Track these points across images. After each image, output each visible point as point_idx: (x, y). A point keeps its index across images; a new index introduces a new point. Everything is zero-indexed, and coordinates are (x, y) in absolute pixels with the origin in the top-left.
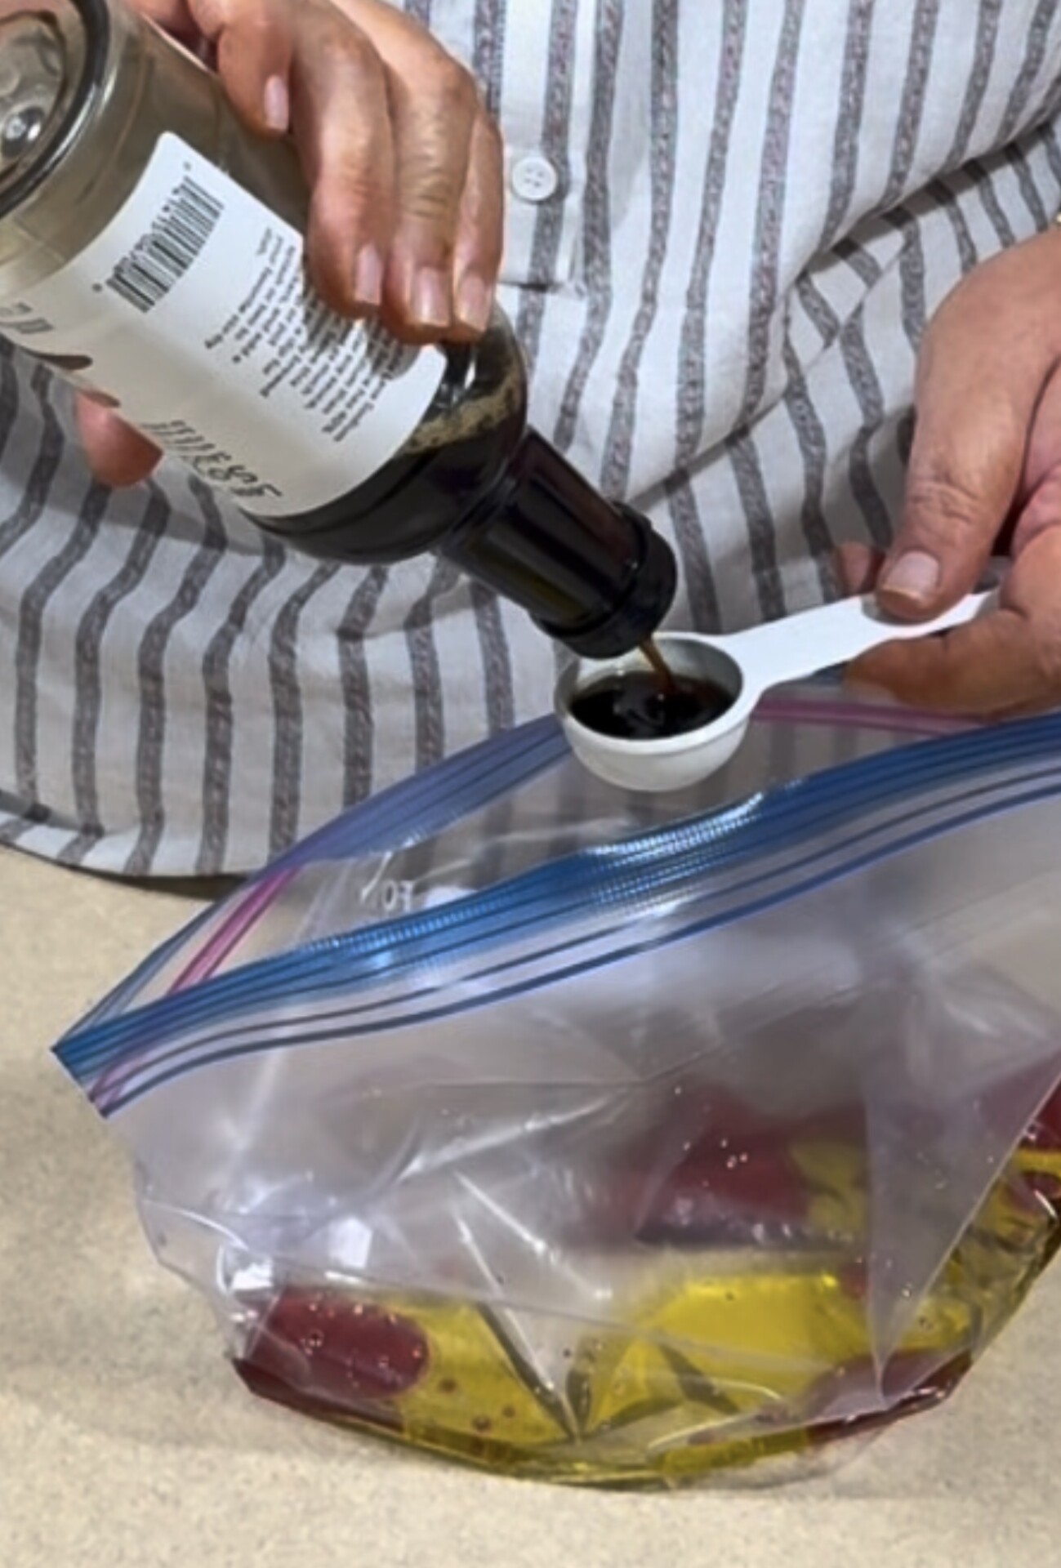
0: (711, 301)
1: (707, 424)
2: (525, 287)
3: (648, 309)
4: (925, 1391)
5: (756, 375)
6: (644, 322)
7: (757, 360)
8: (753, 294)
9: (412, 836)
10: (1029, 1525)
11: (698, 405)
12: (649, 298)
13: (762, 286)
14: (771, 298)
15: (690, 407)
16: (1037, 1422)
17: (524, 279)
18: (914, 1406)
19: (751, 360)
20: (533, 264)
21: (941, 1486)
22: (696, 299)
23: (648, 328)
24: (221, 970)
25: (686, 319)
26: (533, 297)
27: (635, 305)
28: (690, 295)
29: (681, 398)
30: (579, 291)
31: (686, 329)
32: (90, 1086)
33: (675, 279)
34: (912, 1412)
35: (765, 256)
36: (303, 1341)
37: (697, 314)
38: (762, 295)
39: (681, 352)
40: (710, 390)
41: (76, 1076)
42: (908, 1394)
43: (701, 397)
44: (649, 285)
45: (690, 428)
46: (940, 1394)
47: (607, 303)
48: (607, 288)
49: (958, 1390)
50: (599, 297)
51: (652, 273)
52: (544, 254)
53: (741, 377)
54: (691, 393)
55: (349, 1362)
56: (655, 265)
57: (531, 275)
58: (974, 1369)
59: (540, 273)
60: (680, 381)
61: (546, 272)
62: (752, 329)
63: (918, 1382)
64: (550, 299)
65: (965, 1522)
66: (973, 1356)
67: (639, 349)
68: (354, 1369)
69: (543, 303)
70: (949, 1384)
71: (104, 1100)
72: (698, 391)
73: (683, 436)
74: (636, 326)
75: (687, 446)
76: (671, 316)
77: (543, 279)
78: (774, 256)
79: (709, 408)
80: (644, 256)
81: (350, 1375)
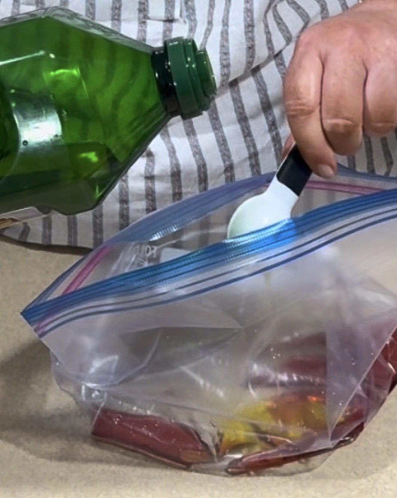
0: (230, 23)
1: (232, 69)
2: (165, 21)
3: (210, 27)
4: (347, 438)
5: (251, 51)
6: (208, 31)
7: (250, 46)
8: (245, 19)
9: (157, 236)
10: (385, 489)
11: (228, 61)
12: (210, 23)
13: (248, 16)
14: (252, 20)
15: (225, 63)
16: (388, 450)
17: (164, 18)
18: (343, 444)
19: (247, 45)
20: (166, 12)
21: (352, 474)
22: (225, 23)
23: (209, 34)
24: (82, 286)
25: (222, 29)
26: (168, 24)
27: (205, 26)
28: (223, 21)
29: (221, 60)
30: (185, 22)
31: (222, 33)
32: (35, 326)
33: (218, 15)
34: (342, 446)
35: (248, 5)
36: (114, 419)
37: (226, 28)
38: (248, 19)
39: (221, 42)
40: (231, 56)
41: (30, 323)
42: (341, 439)
43: (229, 59)
44: (210, 18)
45: (226, 71)
46: (352, 440)
47: (195, 26)
48: (195, 20)
49: (359, 438)
50: (193, 24)
51: (211, 14)
52: (170, 8)
53: (244, 52)
54: (225, 57)
55: (131, 427)
56: (211, 10)
57: (165, 17)
58: (365, 430)
59: (169, 15)
60: (220, 53)
61: (171, 16)
62: (246, 33)
63: (344, 435)
64: (175, 25)
65: (361, 487)
66: (365, 425)
67: (206, 42)
68: (133, 430)
69: (172, 26)
70: (355, 436)
71: (40, 332)
72: (227, 56)
73: (223, 73)
74: (205, 34)
75: (226, 77)
76: (217, 28)
77: (171, 18)
78: (252, 5)
79: (232, 63)
80: (207, 8)
81: (131, 432)
